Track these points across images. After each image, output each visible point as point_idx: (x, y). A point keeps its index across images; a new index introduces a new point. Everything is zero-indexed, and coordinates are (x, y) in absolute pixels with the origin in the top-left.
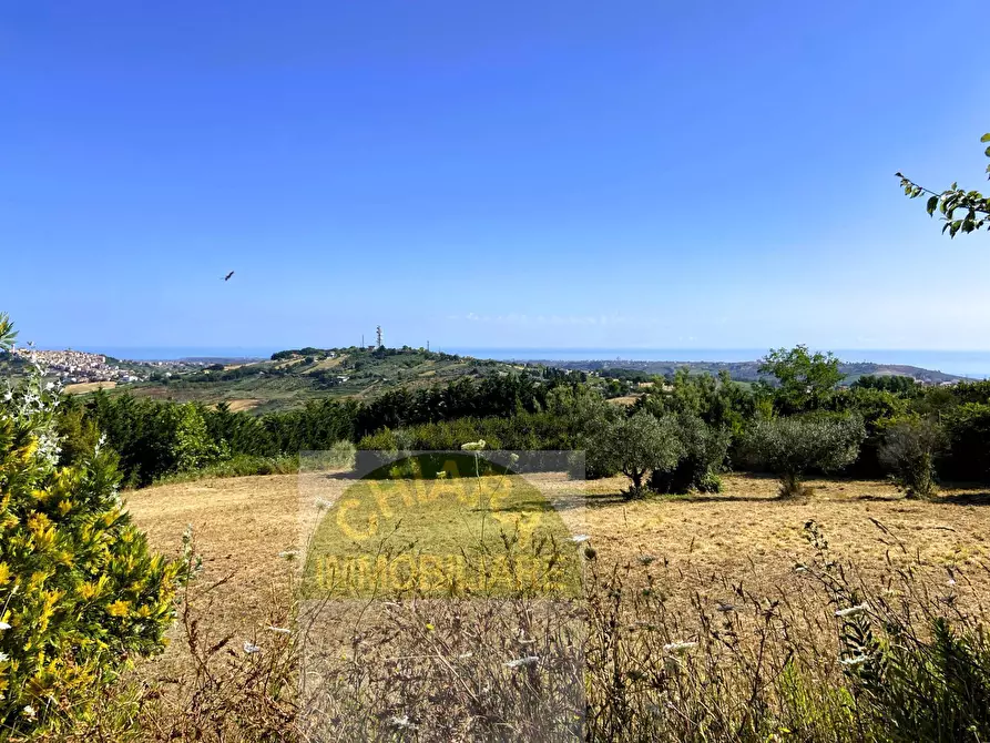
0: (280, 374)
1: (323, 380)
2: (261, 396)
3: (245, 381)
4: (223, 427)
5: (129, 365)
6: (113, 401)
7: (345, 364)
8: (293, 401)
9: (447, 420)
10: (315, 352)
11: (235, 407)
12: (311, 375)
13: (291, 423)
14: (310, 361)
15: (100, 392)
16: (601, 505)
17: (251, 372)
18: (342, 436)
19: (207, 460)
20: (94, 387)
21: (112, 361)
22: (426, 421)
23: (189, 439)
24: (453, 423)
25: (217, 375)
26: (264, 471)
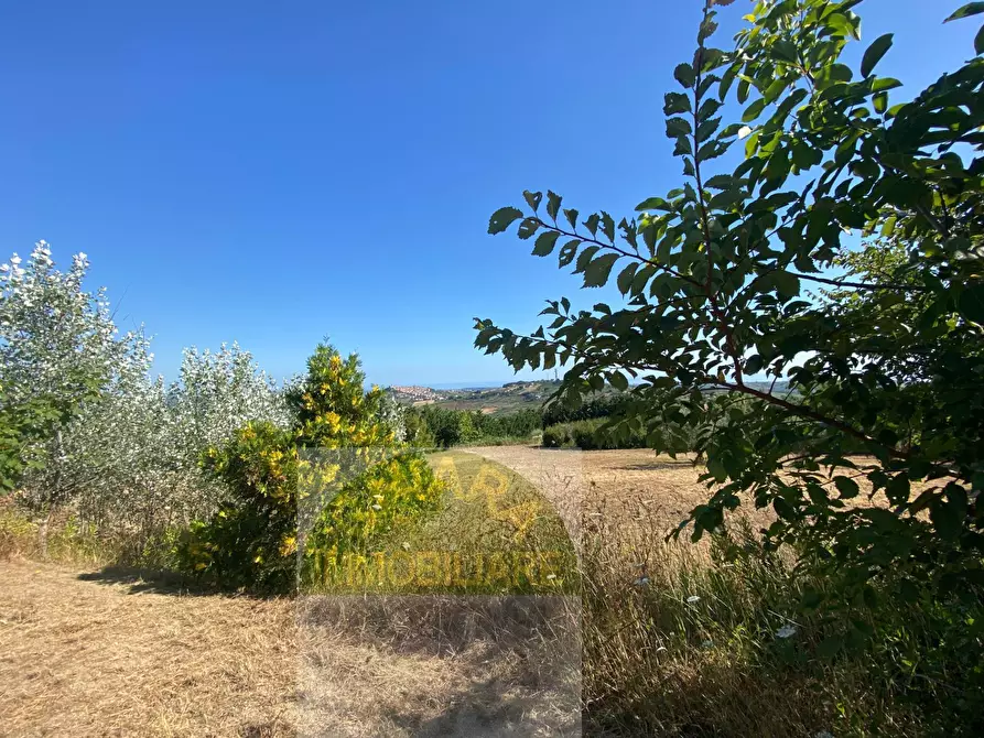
0: (507, 394)
1: (528, 397)
2: (500, 406)
3: (491, 399)
4: (479, 422)
5: (439, 392)
6: (432, 409)
7: (539, 389)
8: (513, 408)
9: (592, 418)
10: (524, 383)
11: (485, 411)
12: (523, 395)
13: (511, 420)
14: (521, 388)
15: (426, 406)
16: (677, 468)
17: (494, 394)
18: (537, 426)
19: (473, 438)
20: (424, 403)
21: (432, 391)
22: (579, 419)
23: (465, 428)
24: (595, 420)
25: (478, 396)
26: (499, 444)
